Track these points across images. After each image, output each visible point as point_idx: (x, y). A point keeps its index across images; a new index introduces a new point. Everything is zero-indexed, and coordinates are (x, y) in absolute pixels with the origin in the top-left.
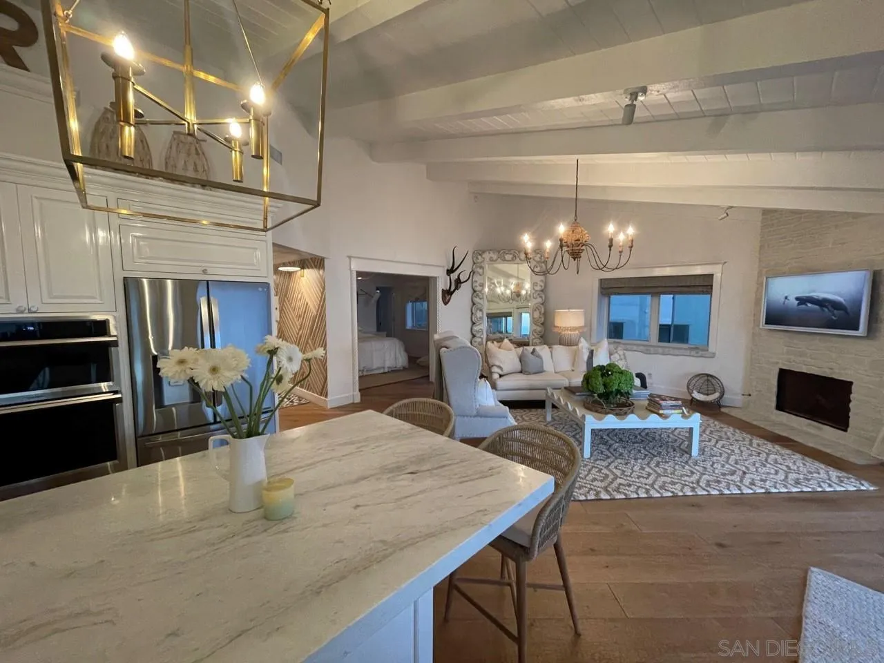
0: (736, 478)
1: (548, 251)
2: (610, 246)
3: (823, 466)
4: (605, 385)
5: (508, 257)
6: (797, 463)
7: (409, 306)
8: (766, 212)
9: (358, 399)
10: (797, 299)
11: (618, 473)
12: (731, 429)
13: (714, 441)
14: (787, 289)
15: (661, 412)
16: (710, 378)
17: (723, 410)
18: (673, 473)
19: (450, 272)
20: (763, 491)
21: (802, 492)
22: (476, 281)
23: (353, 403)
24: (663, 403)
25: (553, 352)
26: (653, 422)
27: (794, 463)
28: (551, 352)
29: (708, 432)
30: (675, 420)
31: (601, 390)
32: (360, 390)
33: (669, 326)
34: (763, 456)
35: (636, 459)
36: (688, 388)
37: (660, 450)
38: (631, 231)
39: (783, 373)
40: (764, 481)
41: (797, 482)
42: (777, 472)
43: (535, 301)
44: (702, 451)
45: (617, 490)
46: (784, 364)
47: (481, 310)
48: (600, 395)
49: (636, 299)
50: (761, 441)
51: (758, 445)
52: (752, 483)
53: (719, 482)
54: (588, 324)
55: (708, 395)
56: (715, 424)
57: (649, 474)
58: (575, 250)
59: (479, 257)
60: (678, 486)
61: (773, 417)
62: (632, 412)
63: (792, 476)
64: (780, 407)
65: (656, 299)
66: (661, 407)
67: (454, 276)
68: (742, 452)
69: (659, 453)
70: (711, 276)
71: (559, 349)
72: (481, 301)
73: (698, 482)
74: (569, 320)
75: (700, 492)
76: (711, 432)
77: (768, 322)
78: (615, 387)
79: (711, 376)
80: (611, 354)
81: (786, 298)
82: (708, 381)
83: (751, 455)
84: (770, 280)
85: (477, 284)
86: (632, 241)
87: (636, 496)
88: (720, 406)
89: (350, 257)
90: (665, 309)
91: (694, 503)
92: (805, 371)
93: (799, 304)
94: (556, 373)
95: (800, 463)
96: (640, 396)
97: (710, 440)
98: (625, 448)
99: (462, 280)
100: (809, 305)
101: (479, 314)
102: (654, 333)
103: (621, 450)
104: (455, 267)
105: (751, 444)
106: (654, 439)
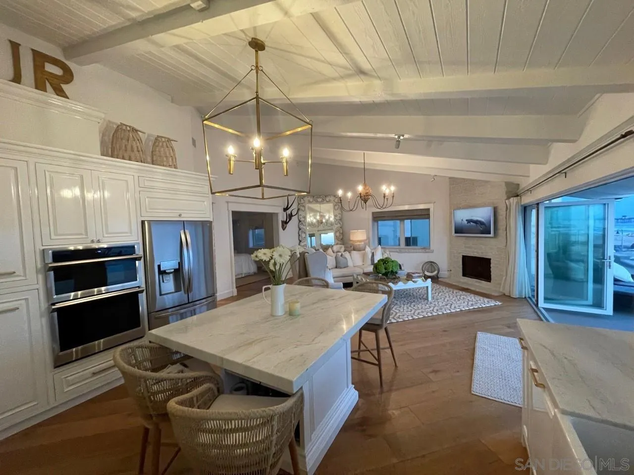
0: (448, 306)
1: (349, 198)
2: (384, 197)
3: (482, 298)
4: (386, 269)
5: (320, 200)
6: (472, 298)
7: (251, 232)
8: (450, 178)
9: (235, 294)
10: (467, 220)
11: (397, 311)
12: (444, 288)
13: (437, 294)
14: (463, 216)
15: (413, 280)
16: (433, 264)
17: (439, 279)
18: (422, 308)
19: (285, 210)
20: (459, 310)
21: (474, 308)
22: (301, 215)
23: (233, 296)
24: (414, 275)
25: (352, 255)
26: (410, 285)
27: (471, 298)
28: (351, 255)
29: (434, 290)
30: (420, 283)
31: (384, 271)
32: (237, 287)
33: (409, 238)
34: (458, 297)
35: (404, 305)
36: (422, 270)
37: (414, 300)
38: (393, 188)
39: (464, 257)
40: (459, 306)
41: (472, 305)
42: (464, 302)
43: (336, 226)
44: (433, 298)
45: (399, 318)
46: (464, 253)
47: (304, 233)
48: (383, 274)
49: (391, 223)
50: (457, 291)
51: (456, 293)
52: (455, 308)
53: (441, 309)
54: (368, 238)
55: (432, 272)
56: (437, 286)
57: (411, 310)
58: (365, 198)
59: (302, 200)
60: (425, 313)
61: (462, 280)
62: (400, 281)
63: (470, 303)
64: (464, 275)
65: (402, 222)
66: (412, 277)
67: (289, 212)
68: (449, 296)
69: (414, 301)
70: (428, 210)
71: (354, 253)
72: (304, 227)
73: (433, 310)
74: (358, 236)
75: (435, 314)
76: (436, 290)
77: (456, 232)
78: (391, 269)
79: (433, 262)
80: (383, 254)
81: (462, 220)
82: (431, 265)
83: (453, 297)
84: (455, 211)
85: (301, 217)
86: (393, 193)
87: (407, 319)
88: (438, 278)
89: (228, 202)
90: (407, 228)
91: (433, 318)
92: (472, 255)
93: (467, 223)
94: (354, 267)
95: (473, 298)
96: (402, 274)
97: (435, 293)
98: (397, 301)
99: (293, 214)
100: (471, 223)
101: (303, 235)
102: (403, 242)
103: (396, 302)
104: (289, 206)
105: (453, 293)
106: (410, 295)
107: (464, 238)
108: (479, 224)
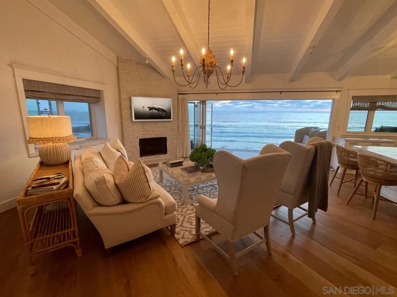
10: (148, 108)
14: (144, 103)
39: (141, 140)
46: (141, 136)
64: (142, 155)
77: (136, 118)
81: (143, 107)
84: (134, 98)
92: (151, 137)
93: (149, 110)
100: (154, 110)
107: (141, 123)
108: (161, 111)
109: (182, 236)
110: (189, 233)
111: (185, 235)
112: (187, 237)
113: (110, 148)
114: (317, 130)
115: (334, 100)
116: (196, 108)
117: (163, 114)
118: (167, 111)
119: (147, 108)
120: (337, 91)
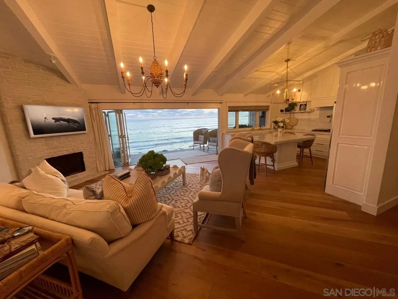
14: (45, 114)
81: (46, 118)
93: (55, 122)
100: (61, 122)
108: (72, 123)
109: (183, 236)
110: (185, 231)
111: (184, 234)
112: (187, 235)
113: (45, 174)
114: (207, 131)
115: (219, 109)
116: (107, 117)
117: (75, 125)
118: (79, 121)
119: (52, 120)
120: (221, 103)
